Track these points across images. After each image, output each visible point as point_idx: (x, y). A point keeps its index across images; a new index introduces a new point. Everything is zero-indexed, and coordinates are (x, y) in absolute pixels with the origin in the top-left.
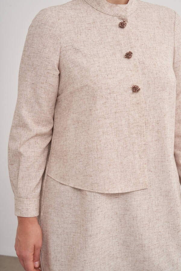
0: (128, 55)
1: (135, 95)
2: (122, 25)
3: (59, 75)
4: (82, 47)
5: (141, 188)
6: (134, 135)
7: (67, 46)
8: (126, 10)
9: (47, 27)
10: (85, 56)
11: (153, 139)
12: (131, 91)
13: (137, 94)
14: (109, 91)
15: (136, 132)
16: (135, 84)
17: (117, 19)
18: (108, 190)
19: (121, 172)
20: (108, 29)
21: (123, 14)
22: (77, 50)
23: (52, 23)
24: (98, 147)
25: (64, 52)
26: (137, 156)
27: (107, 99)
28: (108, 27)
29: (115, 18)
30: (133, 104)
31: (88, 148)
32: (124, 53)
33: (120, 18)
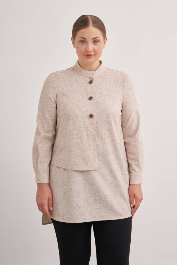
0: (91, 98)
1: (91, 119)
2: (91, 82)
3: (56, 107)
4: (67, 94)
5: (94, 169)
6: (91, 140)
7: (60, 93)
8: (93, 74)
9: (51, 83)
10: (68, 98)
11: (102, 143)
12: (89, 117)
13: (92, 119)
14: (76, 117)
15: (91, 139)
16: (92, 113)
17: (89, 79)
18: (74, 169)
19: (82, 159)
20: (83, 84)
21: (92, 76)
22: (64, 95)
23: (54, 81)
24: (70, 146)
25: (58, 96)
26: (92, 152)
27: (75, 121)
28: (83, 83)
29: (88, 78)
30: (90, 124)
31: (66, 146)
32: (89, 97)
33: (90, 78)
